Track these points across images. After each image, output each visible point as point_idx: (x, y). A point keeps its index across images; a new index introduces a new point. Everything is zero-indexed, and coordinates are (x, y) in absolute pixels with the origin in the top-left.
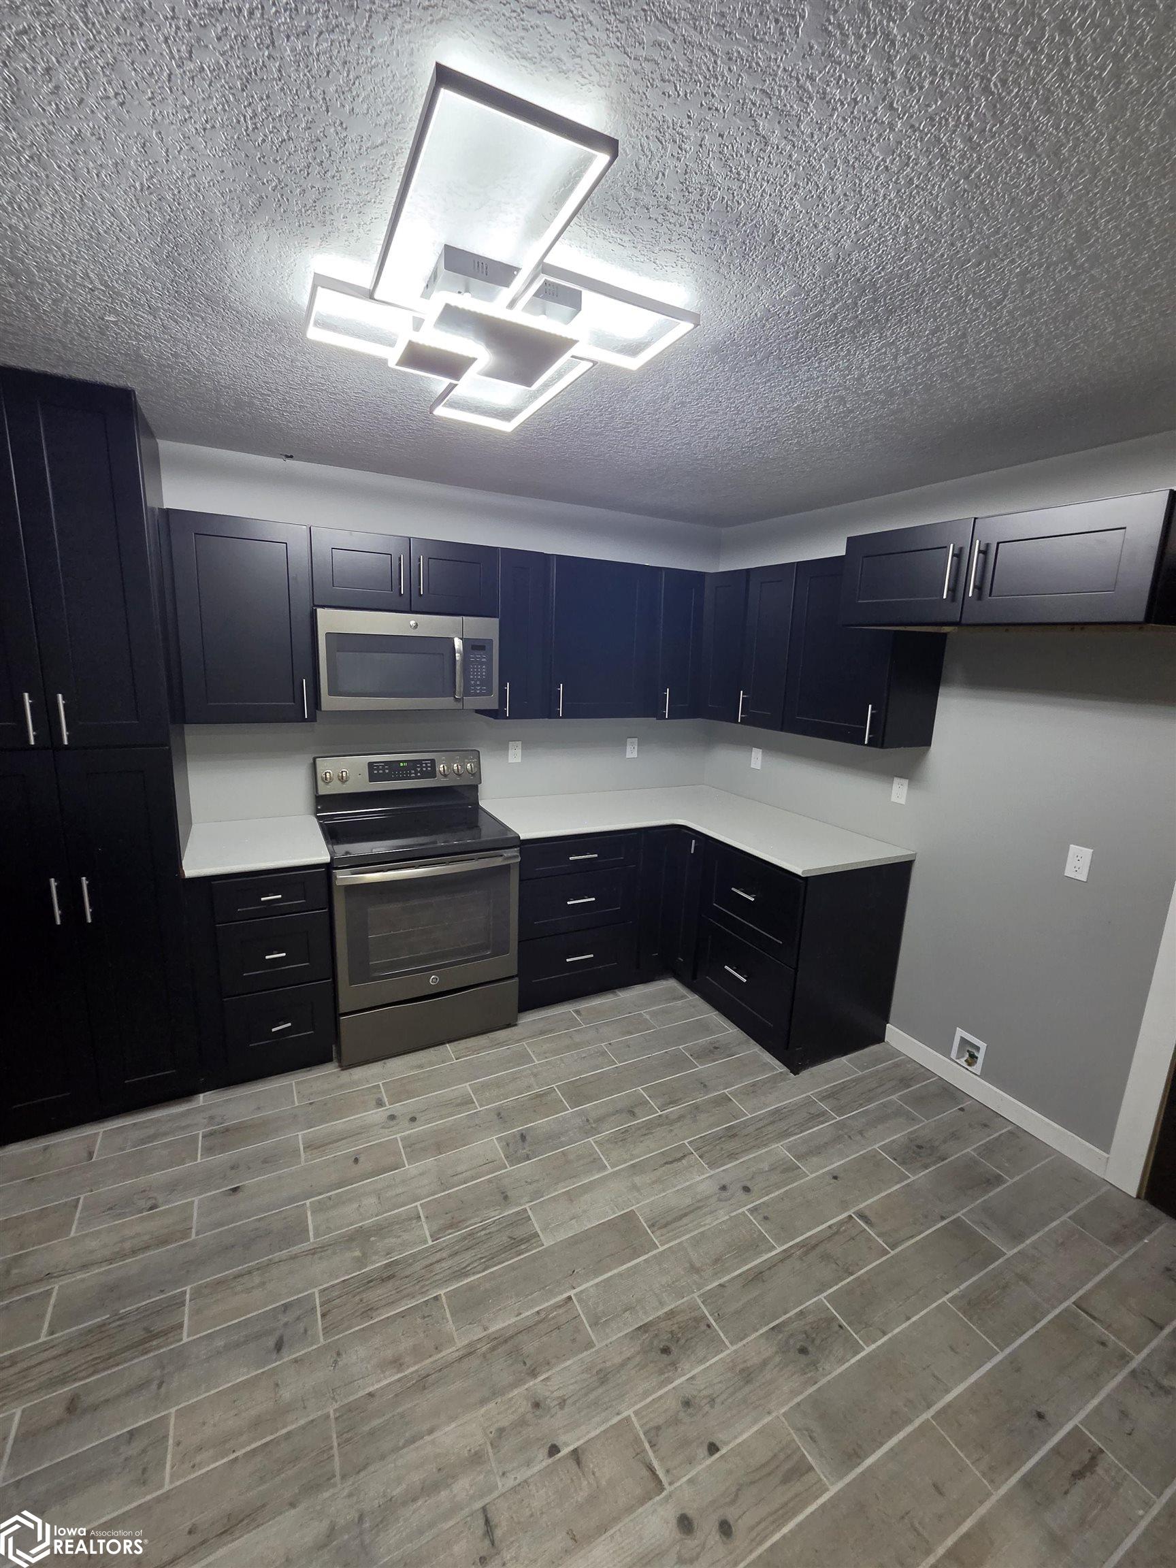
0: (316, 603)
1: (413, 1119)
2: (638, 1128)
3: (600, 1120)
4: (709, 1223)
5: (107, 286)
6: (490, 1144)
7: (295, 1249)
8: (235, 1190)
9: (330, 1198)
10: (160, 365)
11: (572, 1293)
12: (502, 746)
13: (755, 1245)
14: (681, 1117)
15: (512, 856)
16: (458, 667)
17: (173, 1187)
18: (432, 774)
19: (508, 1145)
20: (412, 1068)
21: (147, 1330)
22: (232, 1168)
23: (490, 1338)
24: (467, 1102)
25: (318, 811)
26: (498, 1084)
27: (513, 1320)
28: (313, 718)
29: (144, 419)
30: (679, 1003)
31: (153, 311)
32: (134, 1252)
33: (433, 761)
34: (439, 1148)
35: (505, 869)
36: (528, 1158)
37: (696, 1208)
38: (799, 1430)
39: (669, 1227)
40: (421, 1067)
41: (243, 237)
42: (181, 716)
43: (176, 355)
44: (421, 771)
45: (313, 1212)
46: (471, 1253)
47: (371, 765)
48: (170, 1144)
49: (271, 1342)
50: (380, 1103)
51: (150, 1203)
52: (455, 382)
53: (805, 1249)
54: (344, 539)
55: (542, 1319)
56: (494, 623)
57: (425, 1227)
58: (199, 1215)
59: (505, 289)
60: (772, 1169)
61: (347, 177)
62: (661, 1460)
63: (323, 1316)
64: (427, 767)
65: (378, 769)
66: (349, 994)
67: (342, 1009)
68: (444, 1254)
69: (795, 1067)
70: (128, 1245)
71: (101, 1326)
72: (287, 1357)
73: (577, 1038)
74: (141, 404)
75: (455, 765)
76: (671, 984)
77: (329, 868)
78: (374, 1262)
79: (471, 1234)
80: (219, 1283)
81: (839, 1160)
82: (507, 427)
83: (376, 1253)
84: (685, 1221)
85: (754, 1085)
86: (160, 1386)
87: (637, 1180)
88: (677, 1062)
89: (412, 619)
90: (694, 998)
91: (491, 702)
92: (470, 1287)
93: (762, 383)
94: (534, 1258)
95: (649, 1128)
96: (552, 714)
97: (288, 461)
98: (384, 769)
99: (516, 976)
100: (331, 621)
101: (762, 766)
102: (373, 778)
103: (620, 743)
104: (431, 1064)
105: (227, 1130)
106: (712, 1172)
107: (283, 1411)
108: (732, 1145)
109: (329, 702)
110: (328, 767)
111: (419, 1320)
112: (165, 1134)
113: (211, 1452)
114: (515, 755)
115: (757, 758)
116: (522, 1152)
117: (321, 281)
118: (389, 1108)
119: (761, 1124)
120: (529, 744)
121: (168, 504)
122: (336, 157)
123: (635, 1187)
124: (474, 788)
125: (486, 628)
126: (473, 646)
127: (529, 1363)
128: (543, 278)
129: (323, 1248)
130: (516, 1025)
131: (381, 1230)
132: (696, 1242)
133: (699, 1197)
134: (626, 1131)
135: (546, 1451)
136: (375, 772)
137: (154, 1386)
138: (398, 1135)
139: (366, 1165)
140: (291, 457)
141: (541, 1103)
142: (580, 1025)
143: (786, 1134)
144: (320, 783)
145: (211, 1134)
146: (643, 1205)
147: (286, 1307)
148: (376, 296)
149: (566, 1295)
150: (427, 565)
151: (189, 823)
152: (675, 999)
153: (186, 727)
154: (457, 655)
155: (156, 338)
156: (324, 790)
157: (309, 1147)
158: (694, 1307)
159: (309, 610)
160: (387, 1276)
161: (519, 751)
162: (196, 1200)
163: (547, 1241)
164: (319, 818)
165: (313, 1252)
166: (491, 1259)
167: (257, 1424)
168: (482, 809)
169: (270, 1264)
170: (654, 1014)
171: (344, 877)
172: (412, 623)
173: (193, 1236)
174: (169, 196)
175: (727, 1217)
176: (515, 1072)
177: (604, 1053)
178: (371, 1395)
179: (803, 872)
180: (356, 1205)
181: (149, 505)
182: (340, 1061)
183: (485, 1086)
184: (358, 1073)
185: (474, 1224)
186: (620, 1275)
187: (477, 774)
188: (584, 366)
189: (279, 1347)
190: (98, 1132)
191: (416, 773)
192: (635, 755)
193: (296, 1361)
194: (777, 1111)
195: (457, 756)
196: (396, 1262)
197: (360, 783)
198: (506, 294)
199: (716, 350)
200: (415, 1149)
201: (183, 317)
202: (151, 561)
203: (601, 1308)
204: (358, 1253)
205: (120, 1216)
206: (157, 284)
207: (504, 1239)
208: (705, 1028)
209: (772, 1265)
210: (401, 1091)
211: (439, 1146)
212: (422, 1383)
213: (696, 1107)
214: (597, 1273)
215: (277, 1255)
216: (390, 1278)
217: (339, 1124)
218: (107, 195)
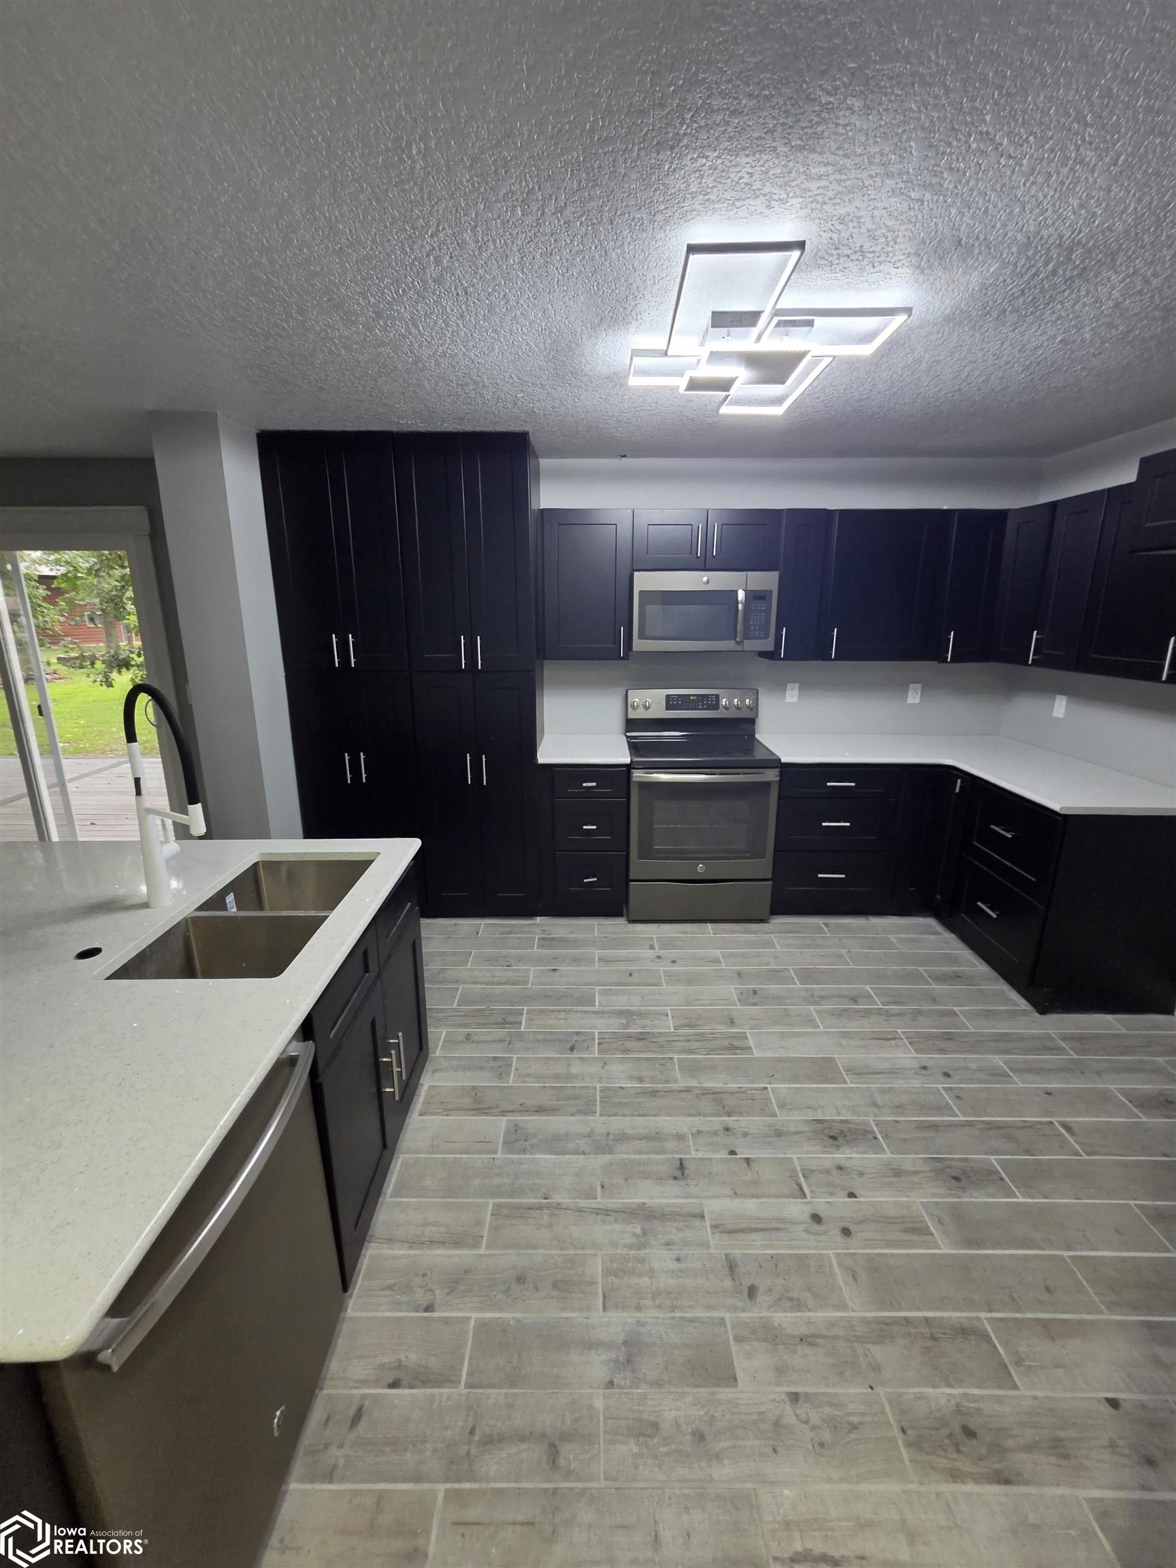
0: (634, 568)
1: (674, 962)
2: (857, 1011)
3: (822, 997)
4: (900, 1084)
5: (520, 379)
6: (731, 990)
7: (586, 1008)
8: (555, 970)
9: (611, 990)
10: (545, 415)
11: (768, 1086)
12: (780, 686)
13: (941, 1108)
14: (900, 1014)
15: (772, 775)
16: (740, 616)
17: (520, 959)
18: (715, 705)
19: (742, 993)
20: (679, 932)
21: (503, 1019)
22: (554, 959)
23: (702, 1088)
24: (716, 961)
25: (627, 731)
26: (743, 956)
27: (722, 1085)
28: (626, 657)
29: (533, 447)
30: (933, 937)
31: (543, 387)
32: (498, 984)
33: (717, 696)
34: (690, 982)
35: (767, 785)
36: (755, 1004)
37: (893, 1072)
38: (931, 1215)
39: (862, 1076)
40: (685, 933)
41: (593, 338)
42: (543, 653)
43: (553, 407)
44: (707, 704)
45: (599, 994)
46: (699, 1043)
47: (668, 697)
48: (519, 938)
49: (568, 1046)
50: (652, 947)
51: (508, 963)
52: (727, 393)
53: (989, 1126)
54: (657, 517)
55: (741, 1091)
56: (775, 575)
57: (671, 1021)
58: (534, 977)
59: (753, 328)
60: (979, 1070)
61: (648, 296)
62: (809, 1185)
63: (599, 1044)
64: (712, 701)
65: (673, 701)
66: (638, 867)
67: (631, 877)
68: (681, 1039)
69: (1043, 1010)
70: (496, 979)
71: (482, 1010)
72: (576, 1055)
73: (820, 942)
74: (531, 439)
75: (736, 700)
76: (931, 922)
77: (629, 767)
78: (634, 1029)
79: (702, 1034)
80: (542, 1011)
81: (1057, 1084)
82: (778, 411)
83: (635, 1024)
84: (879, 1076)
85: (989, 1011)
86: (509, 1044)
87: (844, 1041)
88: (915, 978)
89: (705, 576)
90: (951, 937)
91: (768, 645)
92: (695, 1061)
93: (1011, 331)
94: (745, 1060)
95: (867, 1013)
96: (825, 656)
97: (624, 460)
98: (677, 701)
99: (771, 880)
100: (645, 581)
101: (1066, 713)
102: (669, 707)
103: (901, 687)
104: (693, 933)
105: (552, 939)
106: (917, 1056)
107: (569, 1077)
108: (943, 1044)
109: (639, 645)
110: (636, 697)
111: (657, 1065)
112: (516, 933)
113: (532, 1079)
114: (792, 695)
115: (1060, 706)
116: (751, 1000)
117: (636, 353)
118: (658, 952)
119: (983, 1038)
120: (806, 687)
121: (544, 505)
122: (641, 289)
123: (840, 1045)
124: (751, 722)
125: (767, 580)
126: (752, 596)
127: (727, 1108)
128: (776, 320)
129: (603, 1013)
130: (768, 922)
131: (640, 1015)
132: (883, 1091)
133: (897, 1066)
134: (845, 1010)
135: (728, 1151)
136: (671, 703)
137: (507, 1043)
138: (662, 968)
139: (636, 978)
140: (625, 456)
141: (776, 975)
142: (825, 933)
143: (1007, 1052)
144: (630, 709)
145: (543, 939)
146: (843, 1058)
147: (577, 1033)
148: (669, 354)
149: (766, 1086)
150: (721, 532)
151: (543, 733)
152: (929, 933)
153: (545, 661)
154: (740, 605)
155: (544, 401)
156: (632, 715)
157: (600, 960)
158: (867, 1124)
159: (628, 576)
160: (641, 1037)
161: (796, 692)
162: (532, 968)
163: (757, 1054)
164: (627, 737)
165: (597, 1013)
166: (713, 1051)
167: (557, 1077)
168: (758, 741)
169: (571, 1011)
170: (900, 940)
171: (638, 775)
172: (705, 579)
173: (530, 986)
174: (555, 330)
175: (920, 1085)
176: (760, 952)
177: (841, 956)
178: (622, 1088)
179: (1061, 808)
180: (626, 998)
181: (533, 507)
182: (627, 916)
183: (731, 955)
184: (639, 927)
185: (706, 1030)
186: (810, 1089)
187: (755, 708)
188: (827, 361)
189: (572, 1049)
190: (483, 923)
191: (703, 705)
192: (917, 700)
193: (581, 1058)
194: (1007, 1034)
195: (738, 692)
196: (648, 1033)
197: (659, 711)
198: (755, 331)
199: (948, 319)
200: (671, 978)
201: (559, 386)
202: (532, 547)
203: (789, 1101)
204: (624, 1021)
205: (492, 965)
206: (547, 372)
207: (726, 1043)
208: (952, 960)
209: (950, 1125)
210: (667, 944)
211: (690, 980)
212: (654, 1093)
213: (920, 1012)
214: (790, 1081)
215: (575, 1008)
216: (642, 1039)
217: (623, 953)
218: (525, 337)
